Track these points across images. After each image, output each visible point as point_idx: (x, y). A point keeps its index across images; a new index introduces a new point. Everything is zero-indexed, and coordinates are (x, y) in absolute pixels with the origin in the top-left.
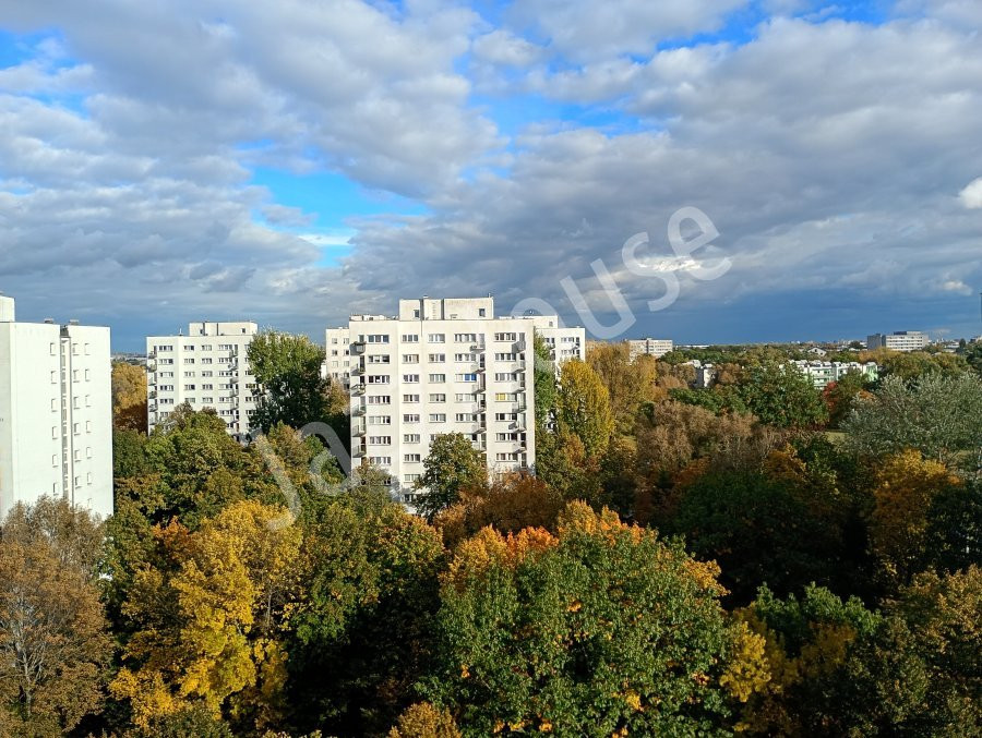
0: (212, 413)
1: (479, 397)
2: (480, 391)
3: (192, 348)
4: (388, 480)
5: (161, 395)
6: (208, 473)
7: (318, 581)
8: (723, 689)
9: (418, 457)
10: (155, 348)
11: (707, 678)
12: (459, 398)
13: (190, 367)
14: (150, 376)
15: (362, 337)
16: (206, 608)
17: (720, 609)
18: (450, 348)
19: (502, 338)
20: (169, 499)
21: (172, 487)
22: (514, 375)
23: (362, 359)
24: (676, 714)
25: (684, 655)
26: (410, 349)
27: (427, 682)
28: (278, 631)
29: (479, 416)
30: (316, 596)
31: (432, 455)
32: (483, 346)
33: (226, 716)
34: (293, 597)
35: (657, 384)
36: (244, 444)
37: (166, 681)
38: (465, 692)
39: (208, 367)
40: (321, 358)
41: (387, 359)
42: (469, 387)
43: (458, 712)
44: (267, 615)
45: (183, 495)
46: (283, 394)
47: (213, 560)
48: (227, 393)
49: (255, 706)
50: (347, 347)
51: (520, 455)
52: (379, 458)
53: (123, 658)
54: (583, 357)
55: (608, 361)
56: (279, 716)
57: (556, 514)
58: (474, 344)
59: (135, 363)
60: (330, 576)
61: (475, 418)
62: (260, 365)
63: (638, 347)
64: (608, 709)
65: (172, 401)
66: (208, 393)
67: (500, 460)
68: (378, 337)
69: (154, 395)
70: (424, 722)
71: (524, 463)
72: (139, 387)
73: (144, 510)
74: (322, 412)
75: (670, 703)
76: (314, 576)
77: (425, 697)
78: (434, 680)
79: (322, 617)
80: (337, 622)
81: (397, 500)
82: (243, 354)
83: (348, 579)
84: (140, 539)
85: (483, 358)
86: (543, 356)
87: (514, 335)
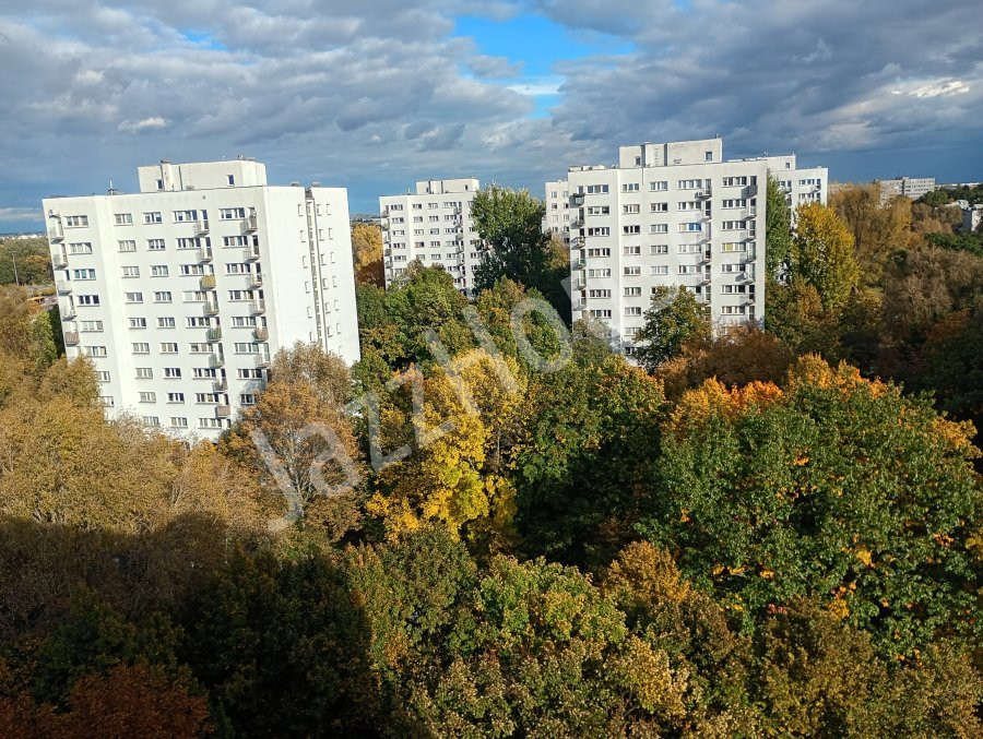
0: (441, 268)
1: (704, 248)
2: (704, 241)
3: (420, 206)
4: (608, 334)
5: (396, 253)
6: (440, 325)
7: (543, 426)
8: (968, 551)
9: (639, 310)
10: (387, 207)
11: (950, 540)
12: (683, 249)
13: (419, 226)
14: (384, 234)
15: (581, 188)
16: (443, 445)
17: (973, 472)
18: (672, 196)
19: (731, 183)
20: (407, 348)
21: (409, 338)
22: (743, 224)
23: (582, 211)
24: (912, 573)
25: (925, 515)
26: (632, 198)
27: (647, 524)
28: (506, 469)
29: (703, 268)
30: (541, 439)
31: (654, 307)
32: (709, 192)
33: (464, 538)
34: (519, 440)
35: (913, 229)
36: (471, 298)
37: (413, 505)
38: (685, 535)
39: (435, 225)
40: (541, 213)
41: (606, 211)
42: (694, 237)
43: (677, 553)
44: (497, 454)
45: (418, 345)
46: (506, 249)
47: (448, 403)
48: (453, 250)
49: (489, 533)
50: (567, 201)
51: (747, 309)
52: (599, 312)
53: (377, 482)
54: (824, 200)
55: (853, 207)
56: (510, 544)
58: (699, 191)
59: (369, 222)
60: (554, 421)
61: (699, 269)
62: (483, 221)
63: (891, 188)
64: (835, 562)
65: (405, 258)
66: (436, 250)
67: (726, 314)
68: (598, 187)
69: (388, 253)
70: (645, 558)
71: (752, 317)
72: (376, 246)
73: (386, 358)
74: (543, 267)
75: (906, 562)
76: (538, 421)
77: (645, 537)
78: (654, 522)
79: (546, 459)
80: (561, 464)
81: (618, 352)
82: (466, 211)
83: (571, 424)
84: (383, 383)
85: (708, 205)
86: (777, 202)
87: (745, 179)
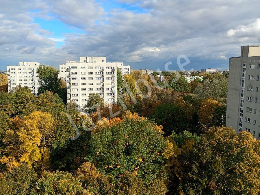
0: (27, 87)
1: (102, 84)
2: (102, 82)
3: (21, 69)
4: (77, 106)
5: (12, 82)
6: (26, 104)
7: (58, 132)
8: (162, 156)
9: (85, 100)
10: (10, 69)
11: (159, 154)
12: (97, 84)
13: (20, 75)
14: (8, 77)
15: (69, 67)
16: (28, 140)
17: (163, 137)
18: (94, 71)
19: (108, 68)
20: (15, 111)
21: (16, 108)
22: (111, 78)
23: (70, 73)
24: (151, 163)
25: (153, 148)
26: (83, 70)
27: (88, 157)
28: (47, 145)
29: (102, 89)
30: (58, 136)
31: (89, 99)
32: (103, 70)
33: (33, 167)
34: (51, 136)
35: (149, 81)
36: (37, 96)
37: (16, 159)
38: (98, 159)
39: (25, 75)
40: (58, 73)
41: (76, 73)
42: (99, 81)
43: (96, 164)
44: (44, 141)
45: (19, 110)
46: (48, 82)
47: (29, 127)
48: (31, 82)
49: (41, 165)
50: (66, 70)
51: (113, 99)
52: (75, 100)
53: (4, 153)
54: (130, 73)
55: (136, 76)
56: (48, 167)
57: (122, 114)
58: (100, 70)
59: (4, 73)
60: (62, 131)
61: (101, 89)
62: (41, 74)
63: (144, 71)
64: (134, 162)
65: (15, 84)
66: (26, 82)
67: (108, 101)
68: (74, 67)
69: (10, 82)
70: (87, 167)
71: (114, 101)
72: (5, 80)
73: (8, 114)
74: (59, 88)
75: (150, 160)
76: (57, 131)
77: (87, 161)
78: (90, 156)
79: (59, 141)
80: (64, 143)
81: (80, 111)
82: (35, 71)
83: (67, 131)
84: (7, 122)
85: (103, 73)
86: (119, 73)
87: (112, 67)
